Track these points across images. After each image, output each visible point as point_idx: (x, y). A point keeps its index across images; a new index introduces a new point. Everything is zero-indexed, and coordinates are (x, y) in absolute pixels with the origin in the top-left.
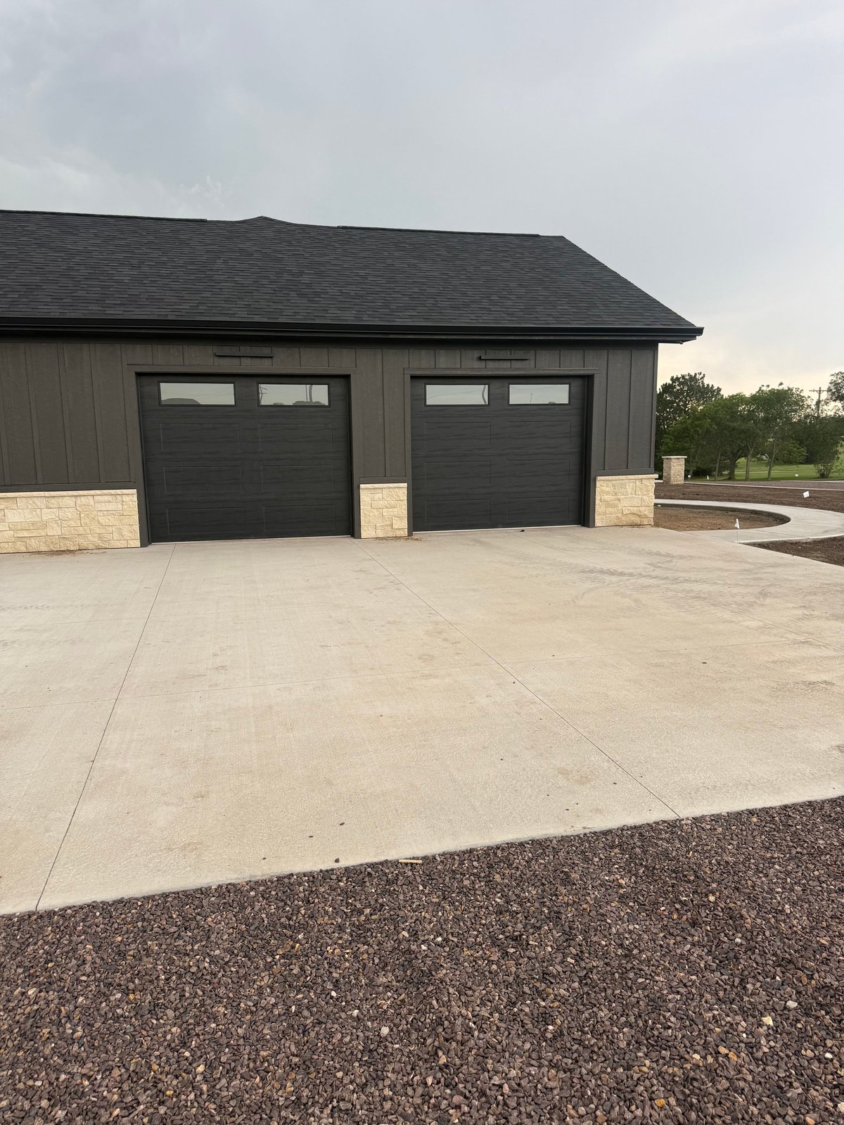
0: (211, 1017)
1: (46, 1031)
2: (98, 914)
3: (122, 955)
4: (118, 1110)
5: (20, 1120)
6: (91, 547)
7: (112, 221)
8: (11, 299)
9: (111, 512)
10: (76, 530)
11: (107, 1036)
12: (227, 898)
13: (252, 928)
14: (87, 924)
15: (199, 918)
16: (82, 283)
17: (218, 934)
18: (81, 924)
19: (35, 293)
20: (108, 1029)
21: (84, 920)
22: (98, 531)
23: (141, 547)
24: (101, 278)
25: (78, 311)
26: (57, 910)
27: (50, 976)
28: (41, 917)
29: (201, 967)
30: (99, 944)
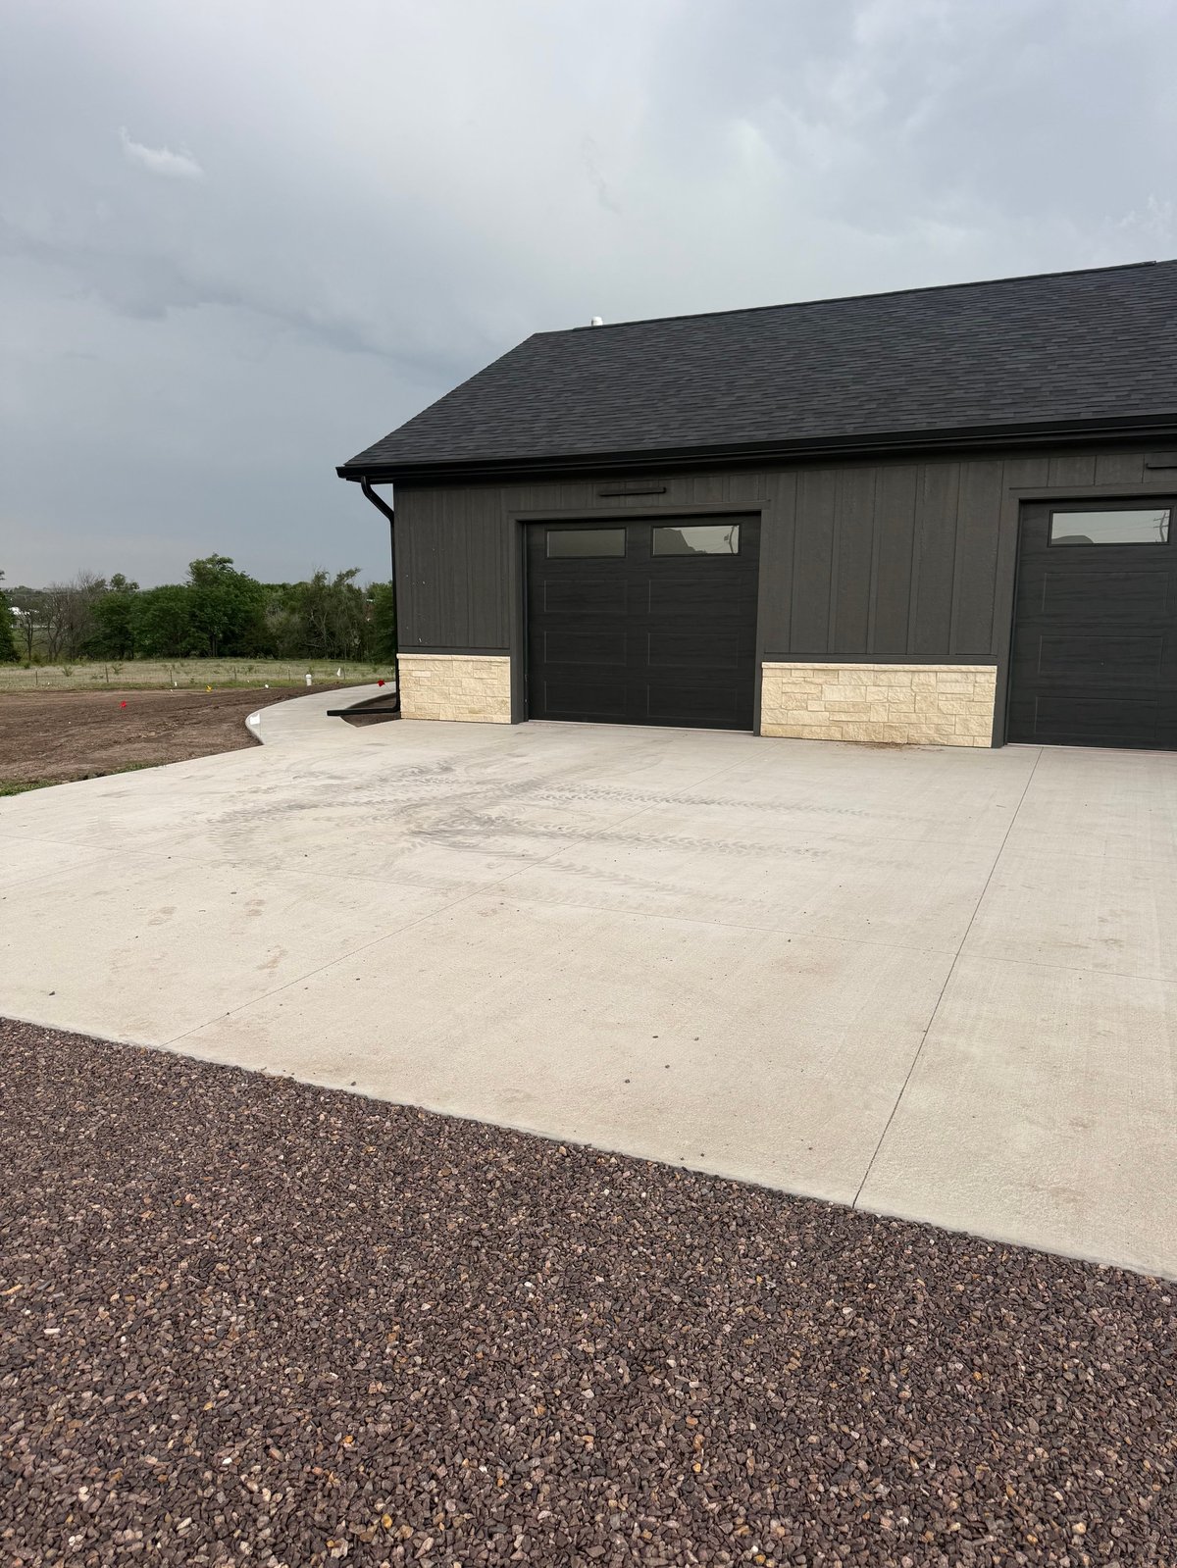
0: (1097, 1458)
1: (865, 1370)
2: (932, 1242)
3: (965, 1312)
4: (958, 1524)
5: (833, 1471)
6: (923, 741)
7: (1010, 286)
8: (867, 411)
9: (958, 696)
10: (908, 717)
11: (943, 1414)
12: (1124, 1291)
13: (1165, 1352)
14: (919, 1250)
15: (1077, 1303)
16: (961, 379)
17: (1107, 1339)
18: (910, 1247)
19: (897, 400)
20: (945, 1406)
21: (913, 1243)
22: (936, 720)
23: (992, 747)
24: (987, 369)
25: (952, 419)
26: (879, 1216)
27: (870, 1301)
28: (859, 1218)
29: (1081, 1377)
30: (933, 1284)
